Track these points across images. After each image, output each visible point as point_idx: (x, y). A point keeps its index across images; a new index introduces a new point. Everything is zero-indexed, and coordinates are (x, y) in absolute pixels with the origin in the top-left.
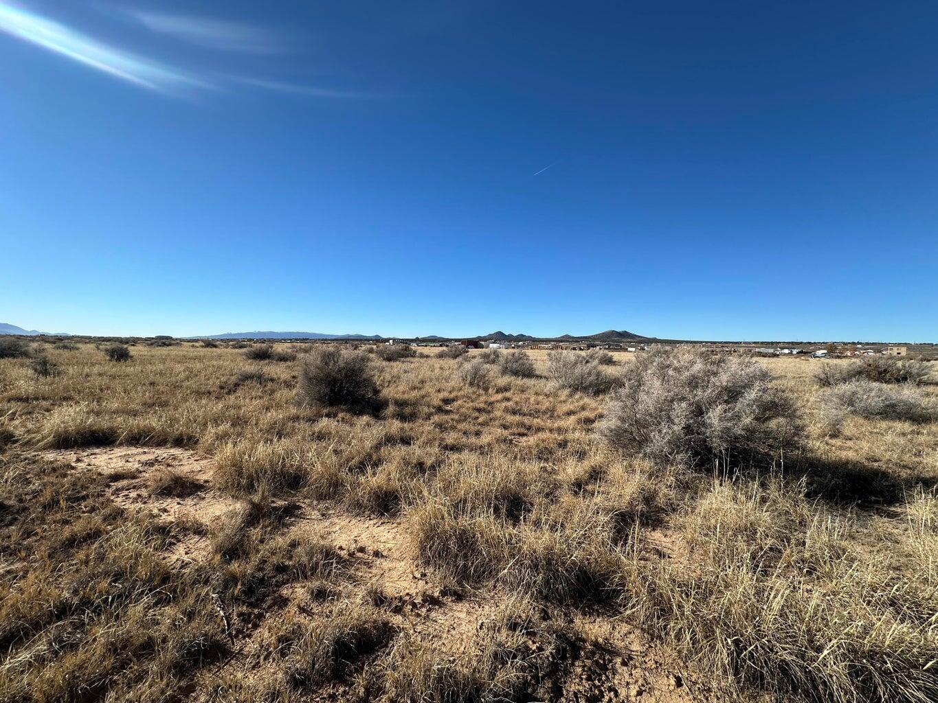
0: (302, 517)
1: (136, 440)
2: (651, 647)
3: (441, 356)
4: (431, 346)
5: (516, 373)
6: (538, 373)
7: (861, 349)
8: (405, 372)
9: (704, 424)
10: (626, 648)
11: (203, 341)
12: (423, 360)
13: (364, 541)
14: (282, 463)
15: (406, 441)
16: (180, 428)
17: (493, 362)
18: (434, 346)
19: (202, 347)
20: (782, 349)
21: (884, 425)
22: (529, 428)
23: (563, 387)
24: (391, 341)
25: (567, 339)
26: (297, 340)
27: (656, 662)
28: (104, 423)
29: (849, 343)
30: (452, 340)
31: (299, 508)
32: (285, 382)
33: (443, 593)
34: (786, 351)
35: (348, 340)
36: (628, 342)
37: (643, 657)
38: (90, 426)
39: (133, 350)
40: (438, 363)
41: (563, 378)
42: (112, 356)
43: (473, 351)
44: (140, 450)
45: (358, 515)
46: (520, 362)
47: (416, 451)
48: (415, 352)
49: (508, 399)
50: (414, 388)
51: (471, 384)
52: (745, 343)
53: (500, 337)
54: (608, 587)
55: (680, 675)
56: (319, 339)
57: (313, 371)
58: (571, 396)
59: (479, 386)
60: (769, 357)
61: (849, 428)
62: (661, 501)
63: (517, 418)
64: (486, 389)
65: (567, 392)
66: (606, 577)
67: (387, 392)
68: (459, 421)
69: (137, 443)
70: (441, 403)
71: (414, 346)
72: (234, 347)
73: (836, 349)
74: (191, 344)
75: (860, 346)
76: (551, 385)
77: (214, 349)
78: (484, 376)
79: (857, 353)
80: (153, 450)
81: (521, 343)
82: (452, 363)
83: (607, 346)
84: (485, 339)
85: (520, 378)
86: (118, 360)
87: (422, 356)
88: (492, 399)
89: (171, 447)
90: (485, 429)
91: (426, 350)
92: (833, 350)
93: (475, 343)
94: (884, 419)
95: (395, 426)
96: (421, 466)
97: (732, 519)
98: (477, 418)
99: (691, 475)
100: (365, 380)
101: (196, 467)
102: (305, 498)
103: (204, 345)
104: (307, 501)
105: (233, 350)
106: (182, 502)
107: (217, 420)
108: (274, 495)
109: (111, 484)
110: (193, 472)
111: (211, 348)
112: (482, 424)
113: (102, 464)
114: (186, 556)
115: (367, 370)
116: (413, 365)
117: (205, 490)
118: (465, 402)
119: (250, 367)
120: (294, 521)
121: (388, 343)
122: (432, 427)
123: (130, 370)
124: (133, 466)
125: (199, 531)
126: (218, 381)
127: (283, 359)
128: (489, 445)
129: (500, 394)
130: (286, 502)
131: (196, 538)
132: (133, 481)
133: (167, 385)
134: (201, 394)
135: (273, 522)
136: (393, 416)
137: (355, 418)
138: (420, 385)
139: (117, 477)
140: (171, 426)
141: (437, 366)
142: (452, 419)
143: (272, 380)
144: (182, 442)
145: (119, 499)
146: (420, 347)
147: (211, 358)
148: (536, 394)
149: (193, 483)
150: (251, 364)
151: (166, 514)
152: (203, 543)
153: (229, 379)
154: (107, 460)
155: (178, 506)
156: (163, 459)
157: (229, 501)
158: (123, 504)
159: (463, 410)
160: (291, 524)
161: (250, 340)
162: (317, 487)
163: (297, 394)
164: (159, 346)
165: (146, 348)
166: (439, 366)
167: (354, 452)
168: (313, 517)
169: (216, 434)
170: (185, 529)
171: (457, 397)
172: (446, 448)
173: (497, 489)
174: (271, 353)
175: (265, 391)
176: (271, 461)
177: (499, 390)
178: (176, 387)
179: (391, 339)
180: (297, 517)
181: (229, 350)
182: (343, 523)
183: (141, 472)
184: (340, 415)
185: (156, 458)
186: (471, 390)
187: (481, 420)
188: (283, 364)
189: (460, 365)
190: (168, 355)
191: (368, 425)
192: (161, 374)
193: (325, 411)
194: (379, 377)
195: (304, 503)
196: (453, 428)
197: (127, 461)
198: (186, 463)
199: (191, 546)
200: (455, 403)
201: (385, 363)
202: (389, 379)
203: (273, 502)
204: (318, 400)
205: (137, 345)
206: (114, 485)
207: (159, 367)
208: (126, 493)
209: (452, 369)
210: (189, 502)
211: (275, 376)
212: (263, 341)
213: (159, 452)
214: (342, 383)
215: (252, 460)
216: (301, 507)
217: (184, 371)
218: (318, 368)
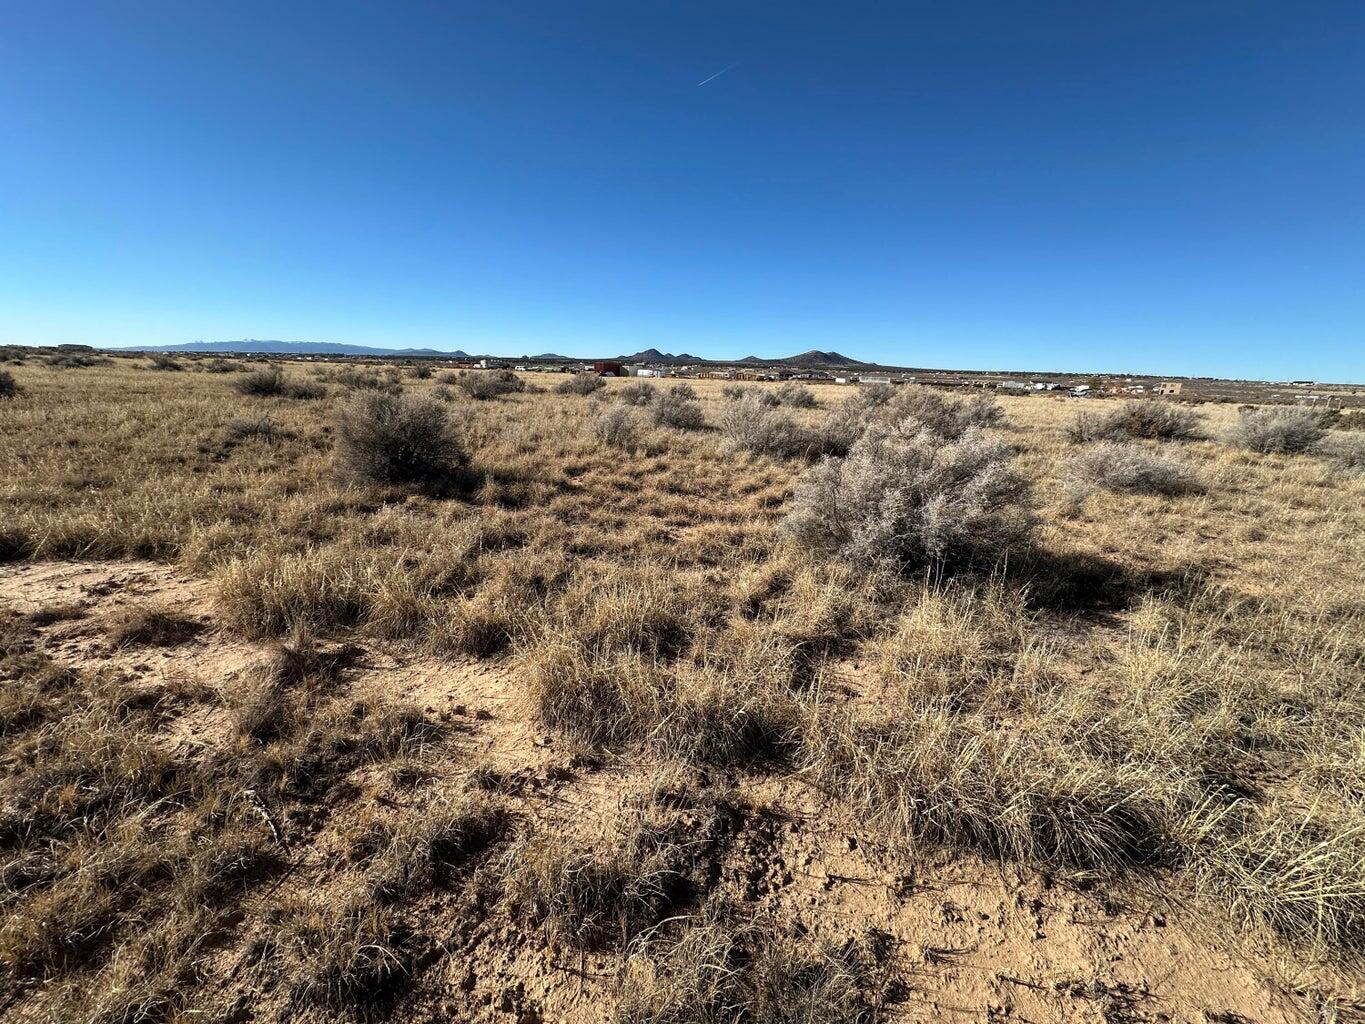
0: (367, 666)
1: (67, 549)
2: (826, 807)
3: (563, 390)
4: (548, 372)
5: (676, 424)
6: (707, 421)
7: (1129, 384)
8: (509, 419)
9: (919, 519)
10: (798, 811)
12: (534, 398)
13: (463, 697)
14: (325, 587)
15: (515, 541)
16: (142, 530)
17: (643, 404)
18: (553, 371)
19: (153, 368)
20: (1035, 382)
21: (1132, 500)
22: (693, 515)
23: (742, 447)
24: (483, 362)
25: (752, 363)
26: (323, 356)
27: (830, 825)
29: (1118, 376)
30: (580, 360)
31: (362, 652)
32: (313, 439)
33: (575, 764)
34: (1040, 386)
36: (837, 369)
37: (817, 819)
40: (558, 403)
41: (743, 435)
43: (613, 382)
44: (78, 567)
45: (451, 658)
46: (683, 403)
47: (530, 560)
48: (522, 383)
49: (664, 468)
50: (524, 450)
51: (610, 443)
52: (991, 373)
53: (653, 358)
54: (782, 741)
55: (855, 837)
56: (362, 356)
57: (358, 430)
58: (752, 460)
59: (621, 446)
60: (1018, 395)
61: (1092, 508)
62: (856, 619)
63: (676, 499)
64: (632, 450)
65: (746, 454)
66: (780, 727)
67: (482, 458)
68: (593, 506)
69: (71, 556)
70: (565, 476)
71: (520, 373)
72: (213, 370)
73: (1100, 384)
74: (131, 362)
75: (1129, 380)
76: (724, 444)
77: (177, 374)
78: (629, 431)
79: (1124, 389)
80: (103, 566)
81: (684, 368)
82: (582, 402)
83: (807, 376)
84: (631, 361)
85: (682, 431)
87: (534, 390)
88: (641, 468)
89: (134, 560)
90: (630, 518)
91: (539, 379)
92: (1098, 386)
93: (614, 367)
94: (1133, 492)
95: (498, 517)
96: (538, 584)
97: (937, 644)
98: (619, 499)
99: (896, 584)
100: (445, 442)
101: (185, 594)
102: (368, 637)
103: (155, 365)
104: (372, 641)
105: (212, 376)
106: (171, 654)
107: (204, 515)
108: (321, 635)
109: (40, 629)
110: (178, 602)
111: (171, 371)
112: (624, 510)
113: (16, 594)
114: (194, 736)
115: (447, 427)
116: (520, 407)
117: (206, 632)
118: (601, 473)
119: (248, 412)
120: (357, 673)
121: (478, 366)
122: (553, 518)
123: (24, 416)
124: (72, 596)
125: (208, 697)
126: (194, 440)
127: (304, 394)
128: (636, 545)
129: (653, 459)
130: (340, 645)
131: (206, 709)
132: (80, 623)
133: (102, 446)
134: (168, 463)
135: (324, 678)
136: (494, 501)
137: (435, 503)
138: (533, 444)
139: (47, 618)
140: (125, 525)
141: (558, 408)
142: (583, 503)
143: (290, 436)
144: (151, 552)
145: (62, 654)
146: (531, 373)
147: (175, 393)
148: (705, 458)
149: (183, 622)
150: (248, 405)
151: (147, 673)
152: (220, 715)
153: (213, 433)
154: (24, 587)
155: (167, 659)
156: (123, 581)
157: (249, 648)
158: (70, 661)
159: (598, 487)
160: (352, 678)
161: (239, 356)
162: (385, 621)
163: (336, 464)
164: (69, 366)
165: (47, 371)
166: (560, 410)
167: (438, 564)
168: (384, 665)
169: (207, 538)
170: (184, 698)
171: (589, 464)
172: (574, 550)
173: (646, 619)
174: (281, 384)
175: (281, 456)
176: (308, 584)
177: (652, 452)
178: (120, 448)
179: (481, 358)
180: (359, 666)
181: (204, 376)
182: (429, 672)
183: (88, 606)
184: (411, 499)
185: (111, 578)
186: (609, 453)
187: (624, 503)
188: (305, 406)
189: (594, 408)
190: (92, 385)
191: (456, 516)
192: (86, 424)
193: (386, 492)
194: (468, 428)
195: (368, 645)
196: (584, 517)
197: (61, 588)
198: (166, 586)
199: (198, 721)
200: (586, 475)
201: (476, 404)
202: (484, 433)
203: (319, 645)
204: (373, 475)
205: (25, 362)
206: (46, 632)
207: (81, 410)
208: (71, 642)
209: (582, 416)
210: (184, 652)
211: (294, 429)
212: (262, 358)
213: (113, 570)
214: (408, 447)
215: (275, 586)
216: (364, 650)
217: (128, 418)
218: (367, 426)
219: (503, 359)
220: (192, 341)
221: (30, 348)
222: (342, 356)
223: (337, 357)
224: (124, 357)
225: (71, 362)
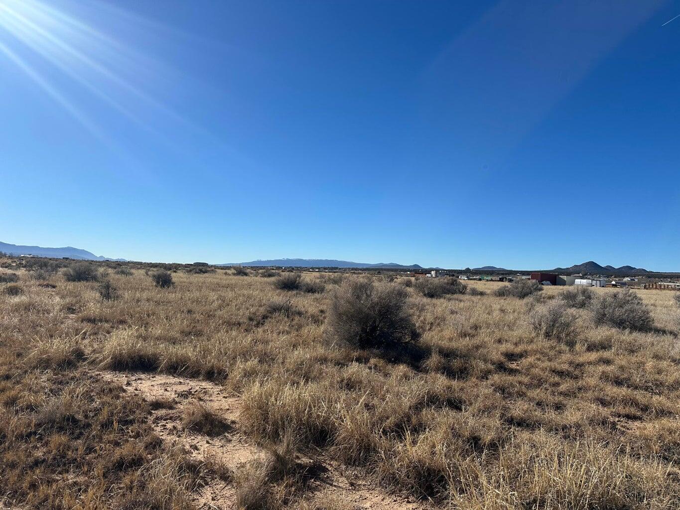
0: (329, 482)
1: (176, 368)
3: (501, 294)
4: (487, 280)
5: (620, 324)
6: (658, 325)
8: (452, 312)
11: (235, 268)
12: (475, 299)
14: (308, 412)
15: (455, 405)
16: (211, 361)
17: (582, 305)
18: (492, 280)
19: (234, 274)
22: (645, 409)
24: (433, 273)
26: (325, 269)
28: (149, 348)
30: (518, 272)
31: (325, 470)
32: (313, 316)
35: (382, 269)
38: (139, 350)
39: (176, 277)
40: (497, 304)
42: (158, 282)
43: (549, 289)
44: (177, 380)
45: (393, 493)
46: (627, 307)
47: (468, 420)
48: (465, 287)
49: (608, 362)
50: (464, 335)
51: (548, 335)
53: (591, 270)
56: (349, 268)
57: (344, 306)
59: (559, 339)
63: (624, 391)
64: (571, 344)
67: (429, 337)
68: (529, 386)
69: (175, 372)
70: (502, 359)
71: (463, 280)
72: (264, 276)
74: (224, 271)
77: (245, 277)
78: (568, 325)
80: (188, 381)
81: (626, 279)
82: (519, 304)
84: (568, 272)
85: (627, 331)
86: (163, 286)
87: (475, 292)
88: (581, 359)
89: (203, 380)
90: (571, 403)
91: (480, 286)
93: (553, 278)
95: (440, 382)
96: (475, 442)
98: (558, 384)
100: (402, 319)
101: (225, 404)
102: (332, 459)
103: (236, 272)
104: (334, 463)
105: (263, 279)
106: (211, 442)
107: (245, 355)
108: (299, 450)
109: (153, 412)
110: (221, 409)
111: (242, 276)
112: (565, 394)
113: (147, 390)
114: (213, 502)
115: (405, 307)
116: (462, 304)
117: (232, 432)
118: (539, 359)
119: (278, 298)
120: (320, 485)
121: (429, 275)
122: (491, 390)
123: (172, 296)
124: (171, 395)
125: (226, 476)
126: (247, 312)
127: (311, 290)
128: (578, 426)
129: (595, 353)
130: (311, 461)
131: (222, 484)
132: (170, 411)
133: (202, 314)
134: (232, 324)
135: (298, 482)
136: (437, 370)
137: (390, 367)
138: (473, 332)
139: (157, 405)
140: (204, 357)
141: (496, 307)
142: (520, 383)
143: (300, 314)
144: (213, 376)
145: (158, 429)
146: (472, 282)
147: (242, 287)
148: (657, 357)
149: (221, 422)
150: (279, 295)
151: (196, 452)
152: (229, 491)
153: (258, 310)
154: (150, 387)
155: (208, 445)
156: (195, 392)
157: (254, 449)
158: (161, 434)
159: (536, 371)
160: (316, 489)
161: (279, 268)
162: (345, 448)
163: (325, 332)
164: (196, 273)
165: (186, 275)
166: (499, 307)
167: (389, 410)
168: (341, 485)
169: (244, 370)
170: (212, 472)
171: (526, 352)
172: (511, 421)
173: (592, 494)
174: (299, 283)
175: (293, 326)
176: (297, 408)
177: (592, 347)
178: (210, 316)
179: (433, 270)
180: (323, 480)
181: (259, 279)
182: (375, 500)
183: (177, 403)
184: (373, 361)
185: (190, 389)
186: (547, 344)
187: (563, 387)
188: (311, 296)
189: (531, 308)
190: (204, 283)
191: (406, 377)
192: (198, 301)
193: (355, 354)
194: (419, 316)
195: (331, 465)
196: (521, 395)
197: (166, 390)
198: (216, 399)
199: (217, 492)
200: (524, 360)
201: (426, 300)
202: (432, 320)
203: (298, 458)
204: (348, 340)
205: (178, 271)
206: (155, 413)
207: (196, 294)
208: (164, 423)
209: (519, 313)
210: (217, 442)
211: (303, 309)
212: (291, 269)
213: (192, 384)
214: (375, 322)
215: (278, 404)
216: (327, 469)
217: (218, 299)
218: (349, 302)
219: (449, 271)
220: (255, 260)
221: (182, 264)
222: (336, 268)
223: (333, 269)
224: (222, 269)
225: (198, 271)
